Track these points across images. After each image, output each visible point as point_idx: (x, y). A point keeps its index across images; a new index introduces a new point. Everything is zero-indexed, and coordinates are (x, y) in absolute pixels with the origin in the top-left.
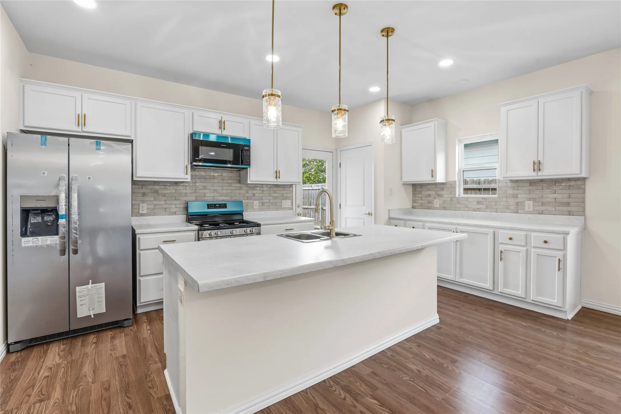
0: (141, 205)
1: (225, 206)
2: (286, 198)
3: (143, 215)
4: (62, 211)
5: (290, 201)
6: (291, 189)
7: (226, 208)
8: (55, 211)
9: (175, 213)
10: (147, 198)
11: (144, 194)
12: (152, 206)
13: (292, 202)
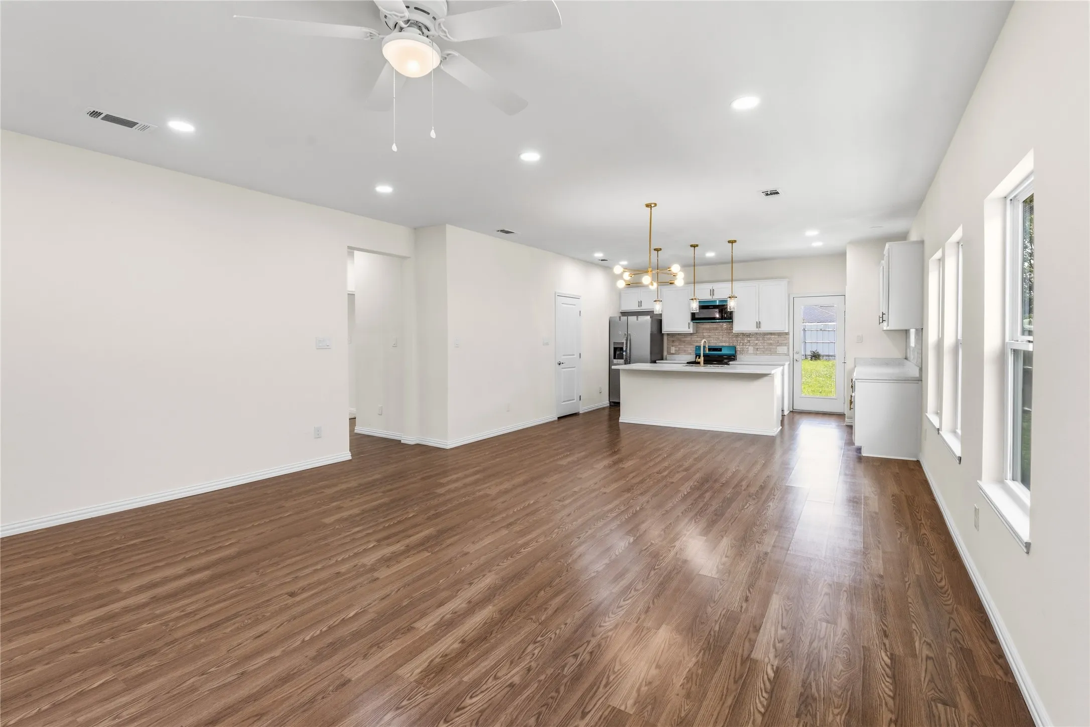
0: (672, 347)
1: (720, 350)
2: (781, 345)
3: (673, 354)
4: (624, 349)
5: (786, 348)
6: (787, 336)
7: (721, 351)
8: (621, 349)
9: (690, 354)
10: (675, 344)
11: (673, 341)
12: (677, 349)
13: (788, 349)
